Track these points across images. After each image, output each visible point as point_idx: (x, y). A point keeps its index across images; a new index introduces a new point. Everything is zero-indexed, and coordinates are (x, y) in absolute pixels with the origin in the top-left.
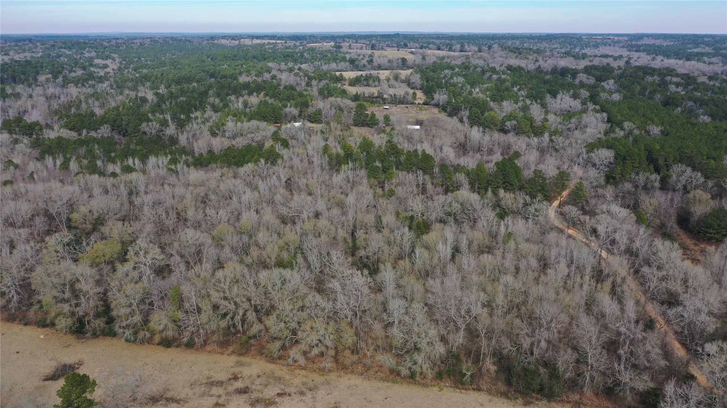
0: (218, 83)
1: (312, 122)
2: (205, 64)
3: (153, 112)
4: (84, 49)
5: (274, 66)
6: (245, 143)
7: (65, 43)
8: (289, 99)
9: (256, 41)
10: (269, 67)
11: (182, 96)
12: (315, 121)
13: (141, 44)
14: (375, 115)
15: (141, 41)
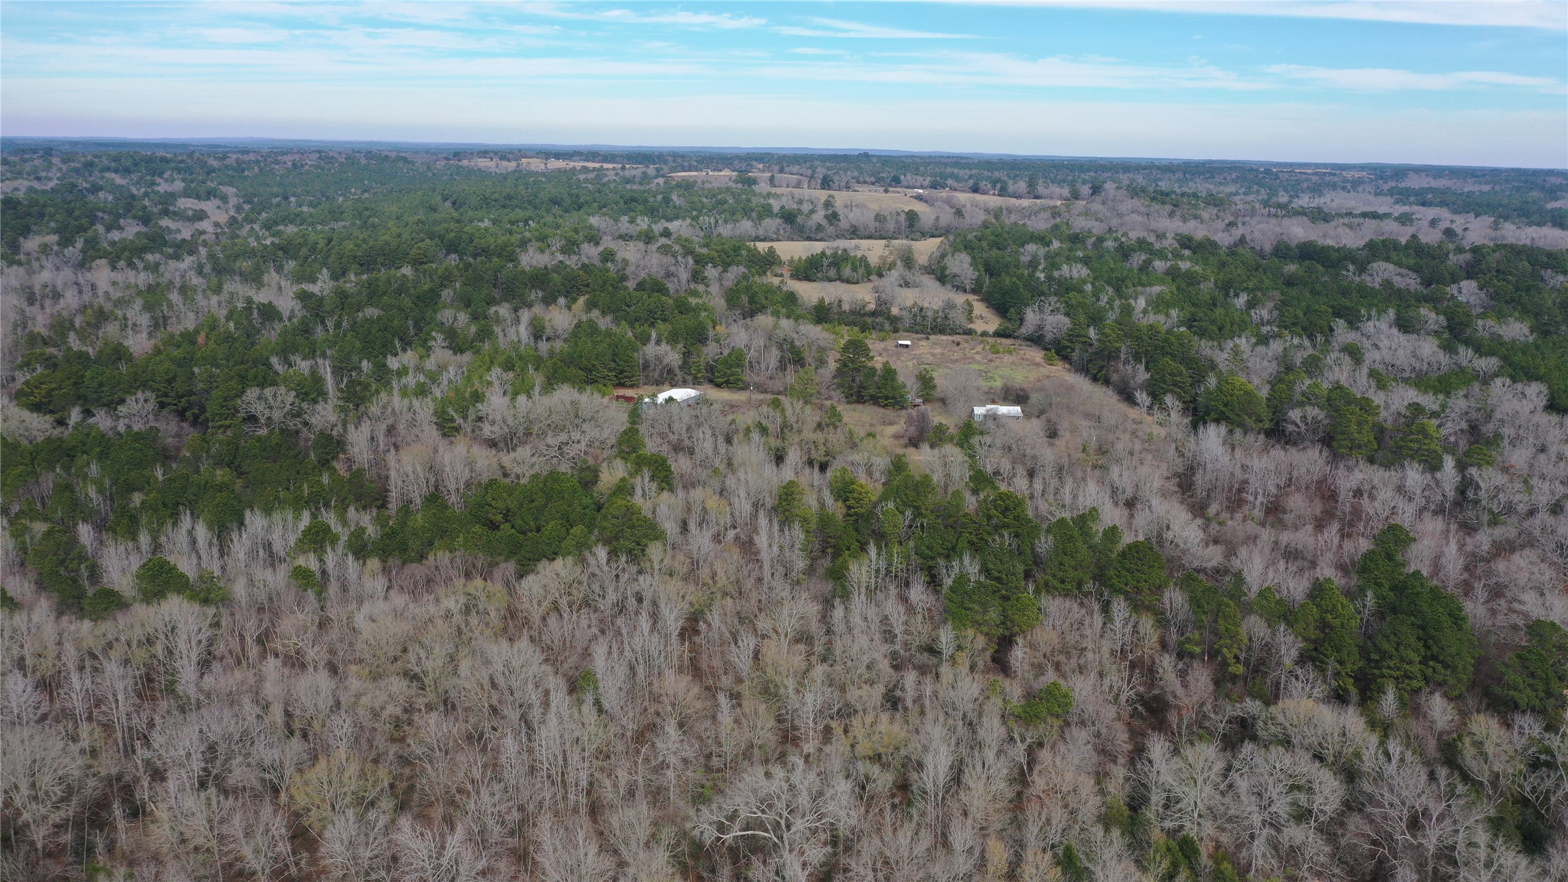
0: (466, 270)
1: (718, 386)
2: (437, 216)
3: (286, 351)
4: (161, 175)
5: (603, 226)
6: (540, 466)
7: (117, 159)
8: (652, 317)
9: (554, 164)
10: (591, 227)
11: (370, 301)
12: (727, 382)
13: (294, 165)
14: (894, 372)
15: (297, 157)
